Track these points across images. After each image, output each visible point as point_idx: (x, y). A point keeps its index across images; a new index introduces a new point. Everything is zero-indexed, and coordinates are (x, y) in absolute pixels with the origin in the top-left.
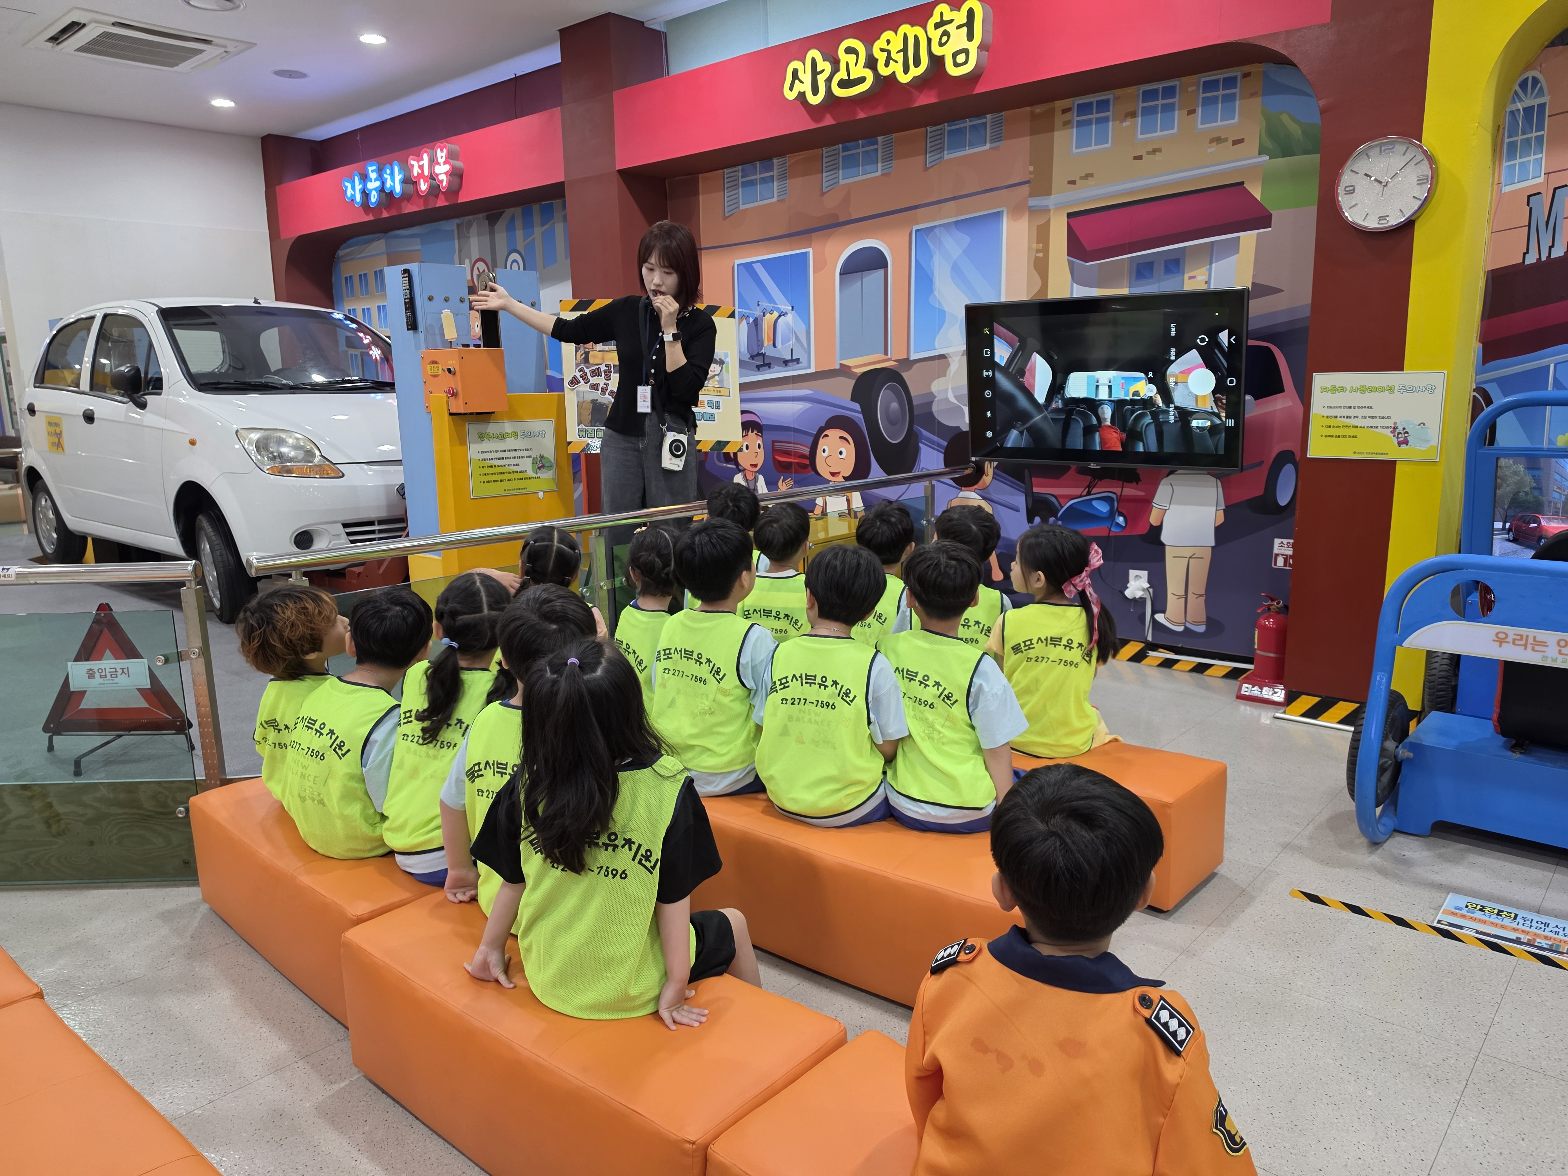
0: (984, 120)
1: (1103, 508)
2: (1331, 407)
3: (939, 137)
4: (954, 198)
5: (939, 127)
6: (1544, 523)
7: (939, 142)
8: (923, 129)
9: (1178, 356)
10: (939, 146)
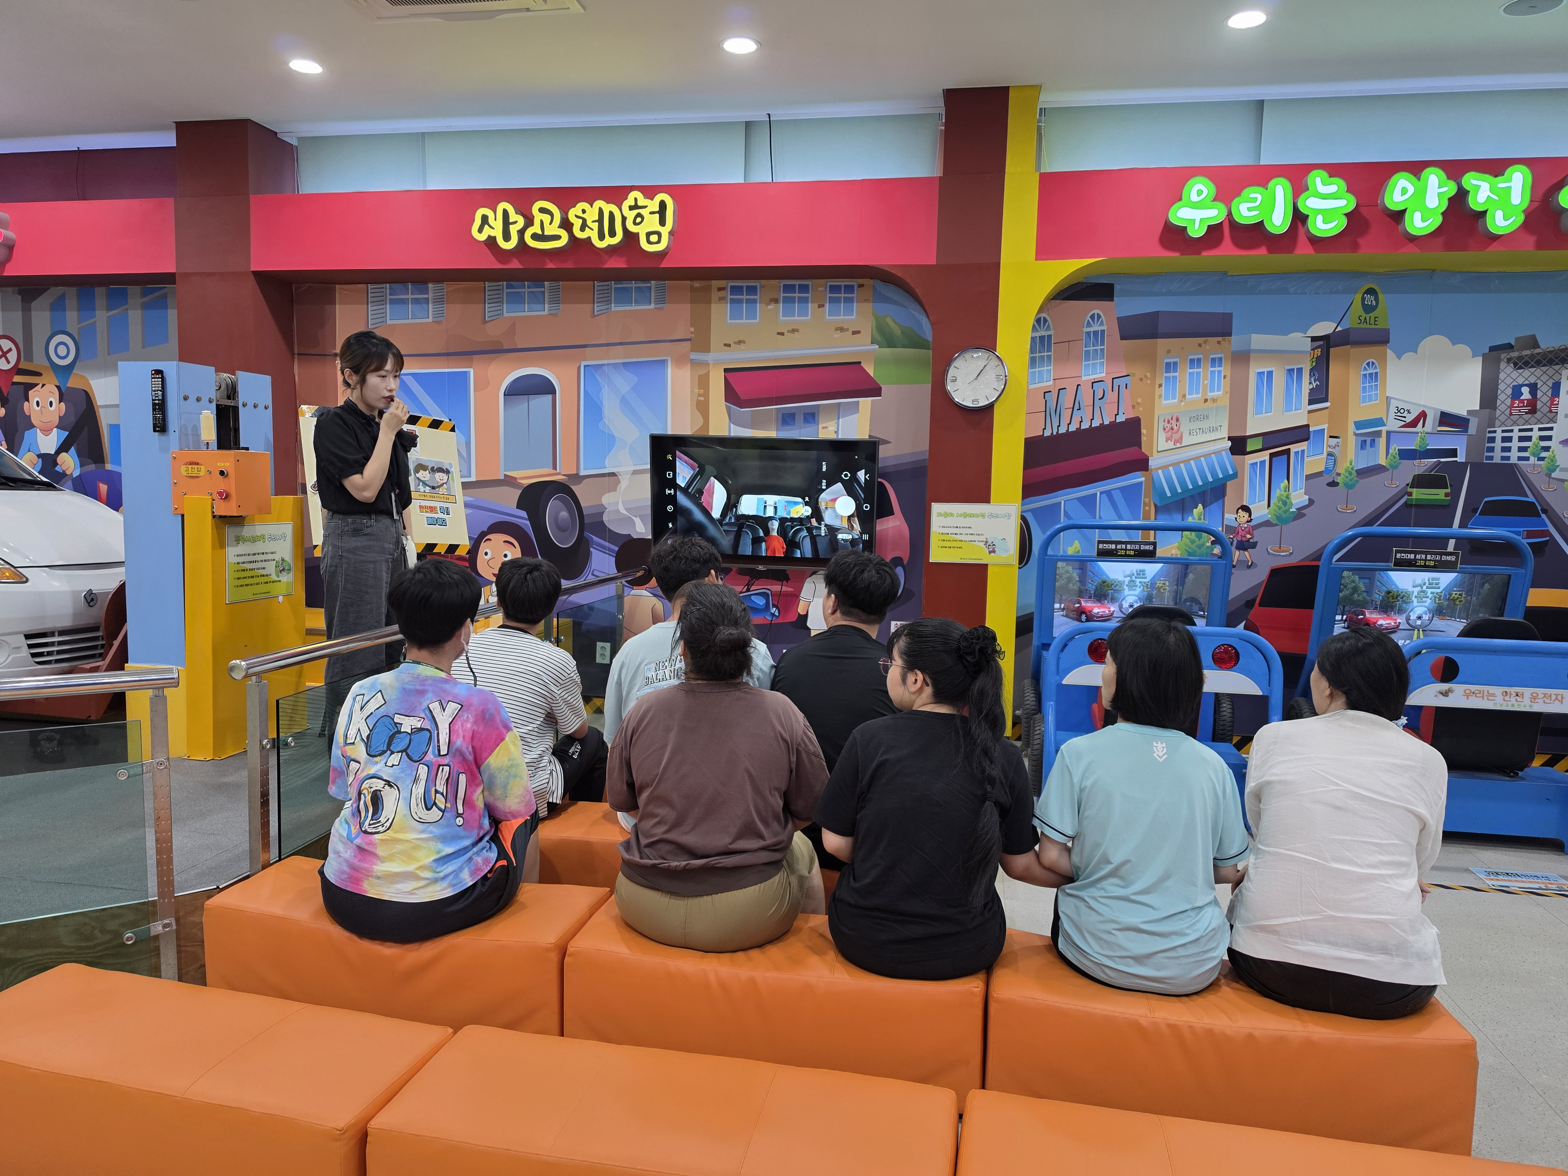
0: (649, 285)
1: (760, 601)
2: (944, 527)
3: (606, 291)
4: (621, 344)
5: (606, 283)
6: (1083, 604)
7: (606, 295)
8: (592, 282)
9: (828, 486)
10: (607, 299)
